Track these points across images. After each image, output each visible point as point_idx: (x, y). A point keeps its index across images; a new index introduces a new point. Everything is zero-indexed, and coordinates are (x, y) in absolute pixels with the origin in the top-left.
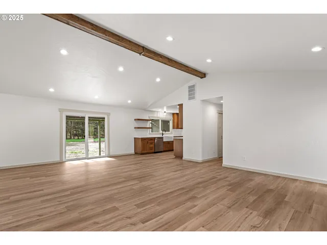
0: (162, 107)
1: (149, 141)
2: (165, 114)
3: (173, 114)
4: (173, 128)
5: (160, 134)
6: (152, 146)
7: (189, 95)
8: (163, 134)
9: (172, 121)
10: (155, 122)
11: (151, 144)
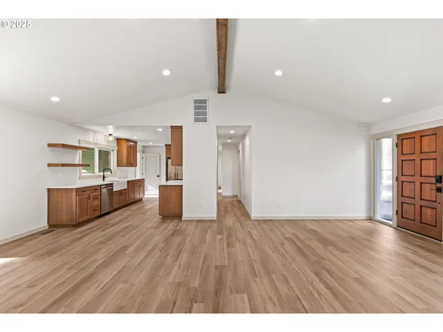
0: (105, 125)
1: (92, 195)
2: (111, 138)
3: (118, 140)
4: (119, 165)
5: (99, 176)
6: (96, 203)
7: (196, 114)
8: (104, 177)
9: (116, 152)
10: (88, 152)
11: (95, 198)
